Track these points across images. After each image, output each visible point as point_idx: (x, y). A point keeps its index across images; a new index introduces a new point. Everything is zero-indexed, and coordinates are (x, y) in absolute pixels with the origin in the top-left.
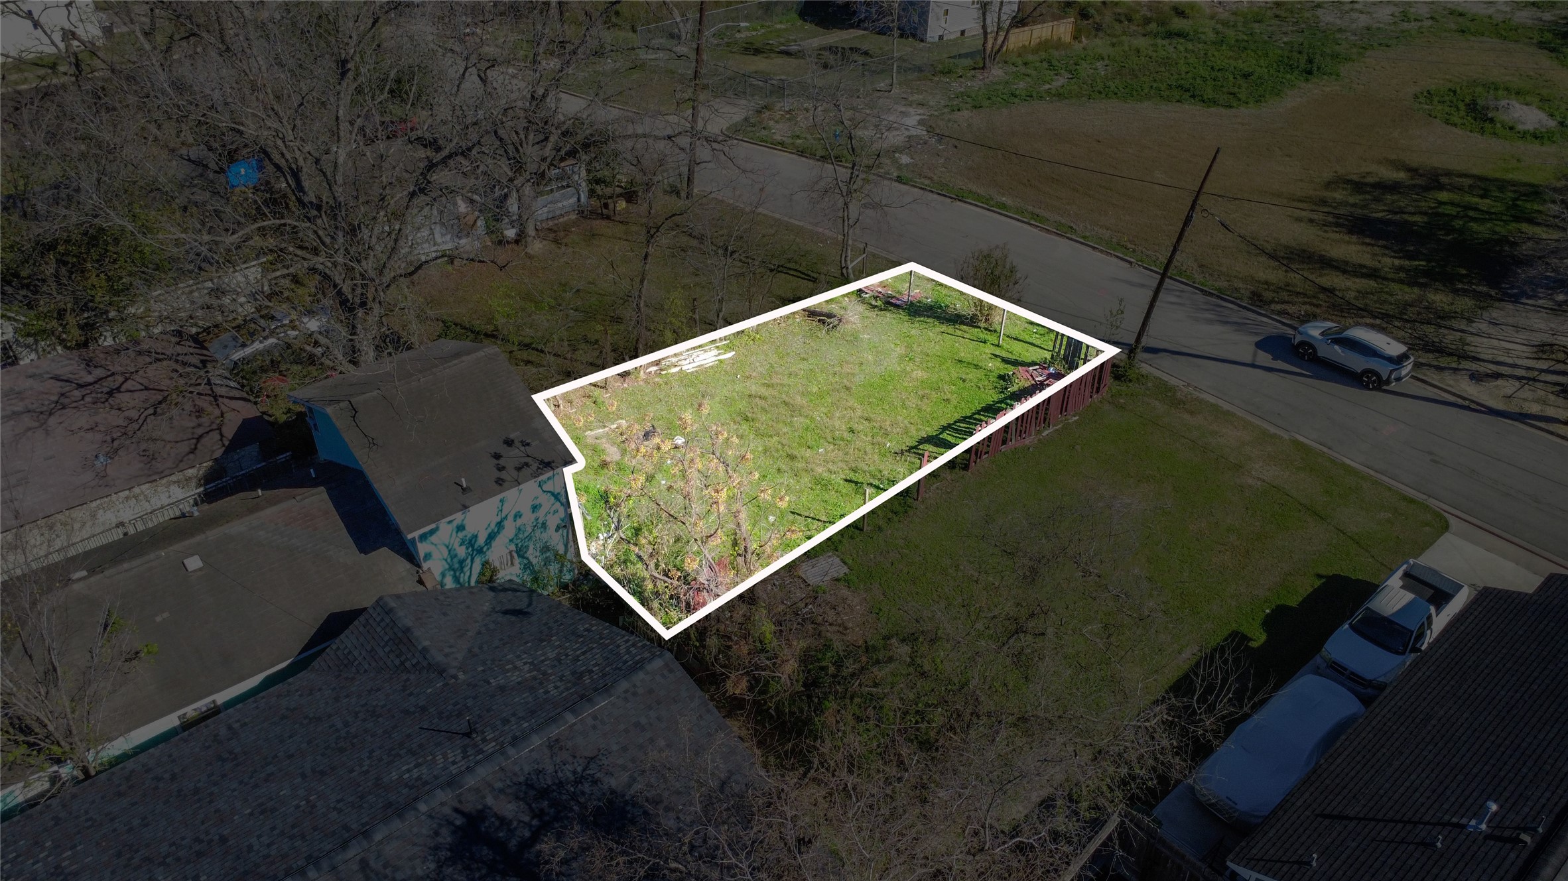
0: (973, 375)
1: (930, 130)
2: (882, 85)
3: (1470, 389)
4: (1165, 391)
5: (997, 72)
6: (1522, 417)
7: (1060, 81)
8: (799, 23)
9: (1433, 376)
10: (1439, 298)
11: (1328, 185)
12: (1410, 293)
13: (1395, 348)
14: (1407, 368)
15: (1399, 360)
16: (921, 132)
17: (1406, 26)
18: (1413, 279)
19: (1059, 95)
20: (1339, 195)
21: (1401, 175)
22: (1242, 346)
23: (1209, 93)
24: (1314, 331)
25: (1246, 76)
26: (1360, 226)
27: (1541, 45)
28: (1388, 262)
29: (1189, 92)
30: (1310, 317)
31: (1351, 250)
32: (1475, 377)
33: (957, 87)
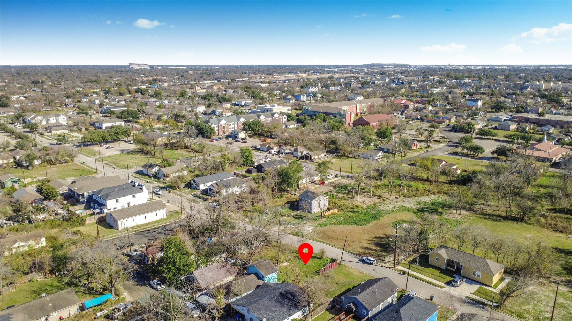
0: (321, 265)
1: (313, 230)
2: (305, 222)
3: (384, 265)
4: (345, 266)
5: (324, 220)
6: (388, 267)
7: (334, 221)
8: (289, 210)
9: (379, 263)
10: (384, 254)
11: (374, 238)
12: (380, 253)
13: (374, 259)
14: (375, 262)
15: (374, 261)
16: (312, 231)
17: (394, 209)
18: (381, 251)
19: (334, 224)
20: (374, 239)
21: (384, 236)
22: (357, 260)
23: (358, 223)
24: (364, 258)
25: (365, 220)
26: (376, 244)
27: (415, 213)
28: (379, 249)
29: (355, 223)
30: (364, 257)
31: (374, 247)
32: (385, 263)
33: (317, 223)
